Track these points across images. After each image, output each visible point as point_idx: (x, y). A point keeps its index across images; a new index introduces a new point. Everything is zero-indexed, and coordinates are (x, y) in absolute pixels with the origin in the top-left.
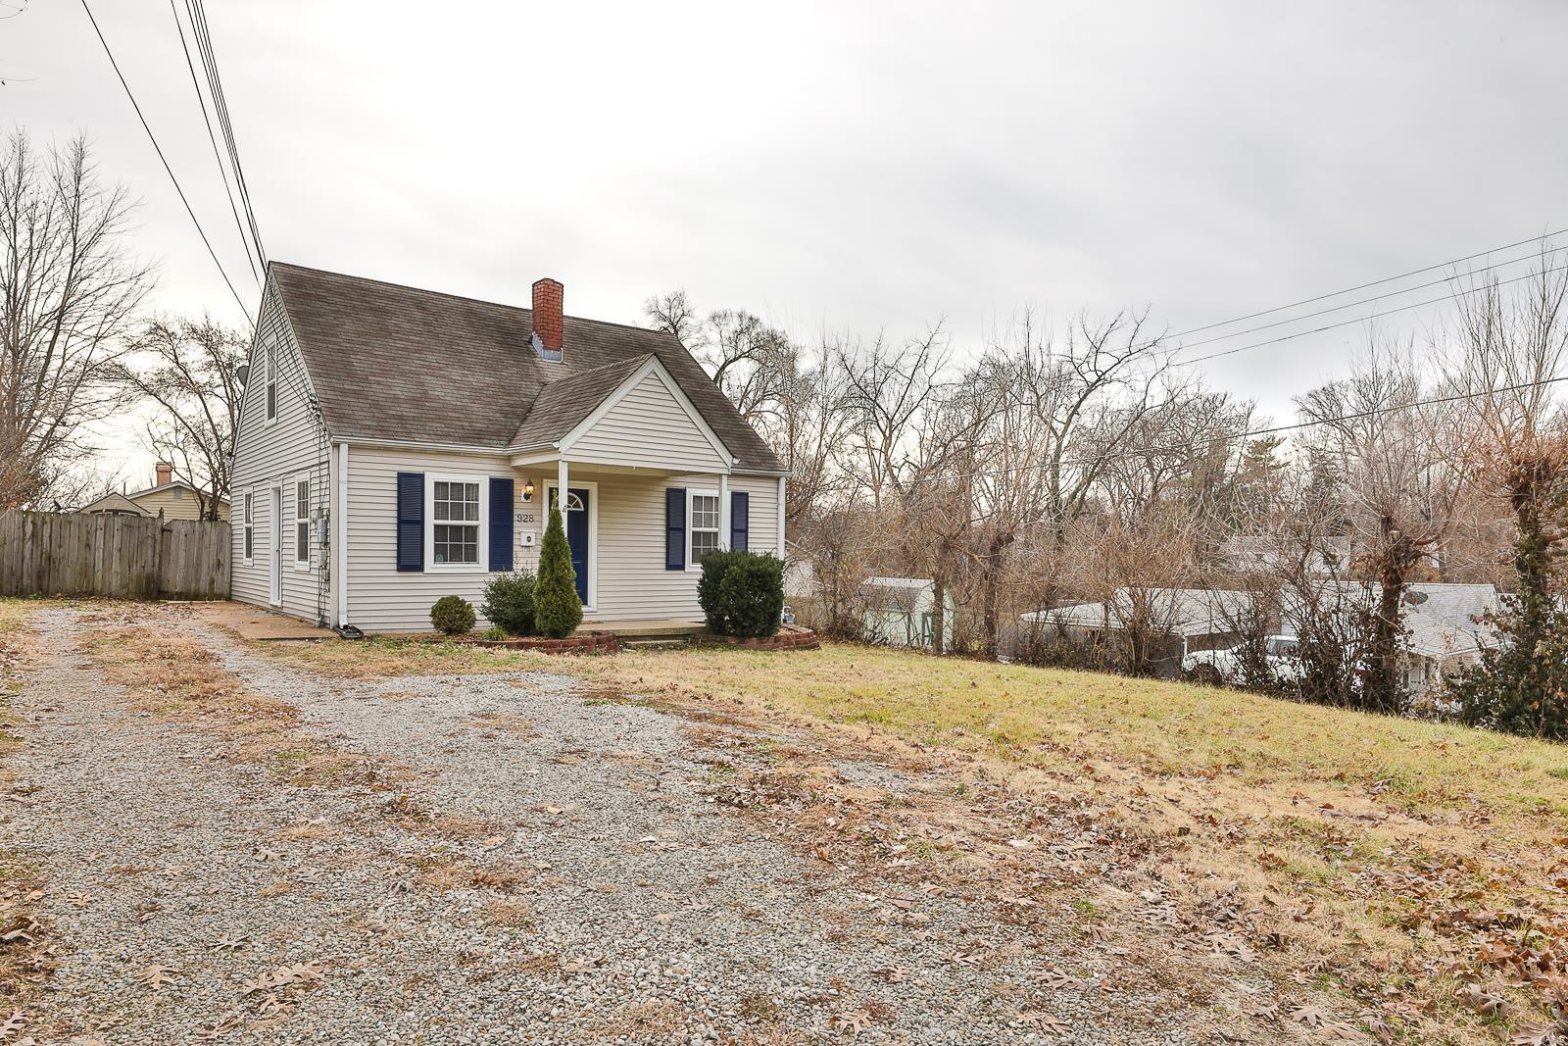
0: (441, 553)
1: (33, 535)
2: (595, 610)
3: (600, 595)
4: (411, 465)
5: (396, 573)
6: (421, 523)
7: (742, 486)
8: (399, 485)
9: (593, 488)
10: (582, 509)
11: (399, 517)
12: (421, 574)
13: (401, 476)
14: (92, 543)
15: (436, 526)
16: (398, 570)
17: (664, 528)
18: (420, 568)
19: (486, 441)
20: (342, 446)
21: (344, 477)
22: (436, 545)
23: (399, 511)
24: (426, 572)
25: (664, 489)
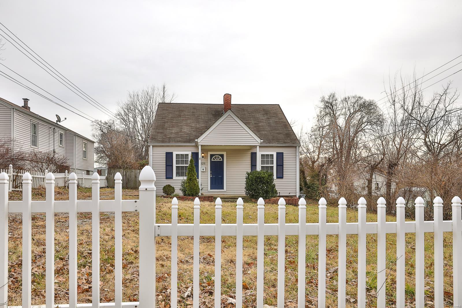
0: (178, 174)
1: (125, 175)
2: (225, 191)
3: (227, 186)
4: (169, 150)
5: (165, 179)
6: (172, 166)
7: (280, 150)
8: (166, 155)
9: (225, 153)
10: (222, 160)
11: (166, 164)
12: (172, 180)
13: (167, 153)
14: (137, 176)
15: (176, 166)
16: (166, 179)
17: (250, 165)
18: (172, 178)
19: (191, 142)
20: (151, 146)
21: (151, 154)
22: (176, 172)
23: (166, 163)
24: (173, 179)
25: (250, 153)
